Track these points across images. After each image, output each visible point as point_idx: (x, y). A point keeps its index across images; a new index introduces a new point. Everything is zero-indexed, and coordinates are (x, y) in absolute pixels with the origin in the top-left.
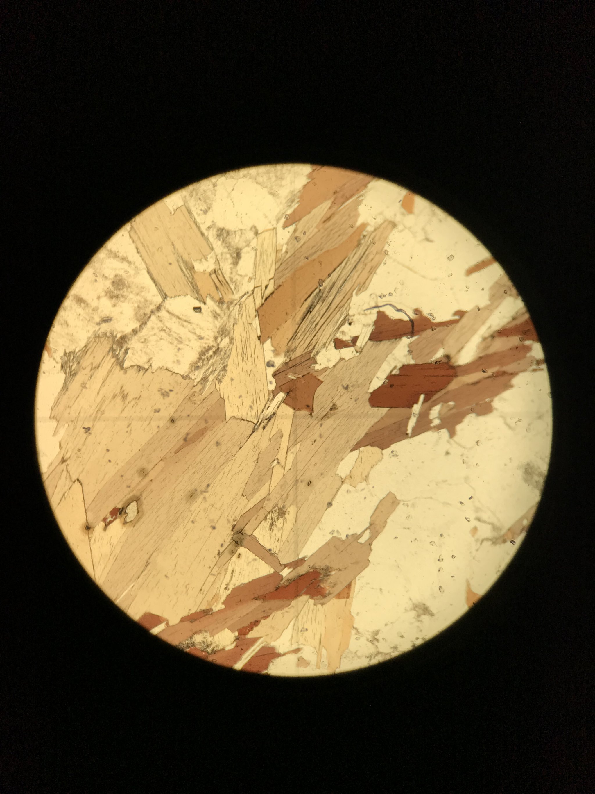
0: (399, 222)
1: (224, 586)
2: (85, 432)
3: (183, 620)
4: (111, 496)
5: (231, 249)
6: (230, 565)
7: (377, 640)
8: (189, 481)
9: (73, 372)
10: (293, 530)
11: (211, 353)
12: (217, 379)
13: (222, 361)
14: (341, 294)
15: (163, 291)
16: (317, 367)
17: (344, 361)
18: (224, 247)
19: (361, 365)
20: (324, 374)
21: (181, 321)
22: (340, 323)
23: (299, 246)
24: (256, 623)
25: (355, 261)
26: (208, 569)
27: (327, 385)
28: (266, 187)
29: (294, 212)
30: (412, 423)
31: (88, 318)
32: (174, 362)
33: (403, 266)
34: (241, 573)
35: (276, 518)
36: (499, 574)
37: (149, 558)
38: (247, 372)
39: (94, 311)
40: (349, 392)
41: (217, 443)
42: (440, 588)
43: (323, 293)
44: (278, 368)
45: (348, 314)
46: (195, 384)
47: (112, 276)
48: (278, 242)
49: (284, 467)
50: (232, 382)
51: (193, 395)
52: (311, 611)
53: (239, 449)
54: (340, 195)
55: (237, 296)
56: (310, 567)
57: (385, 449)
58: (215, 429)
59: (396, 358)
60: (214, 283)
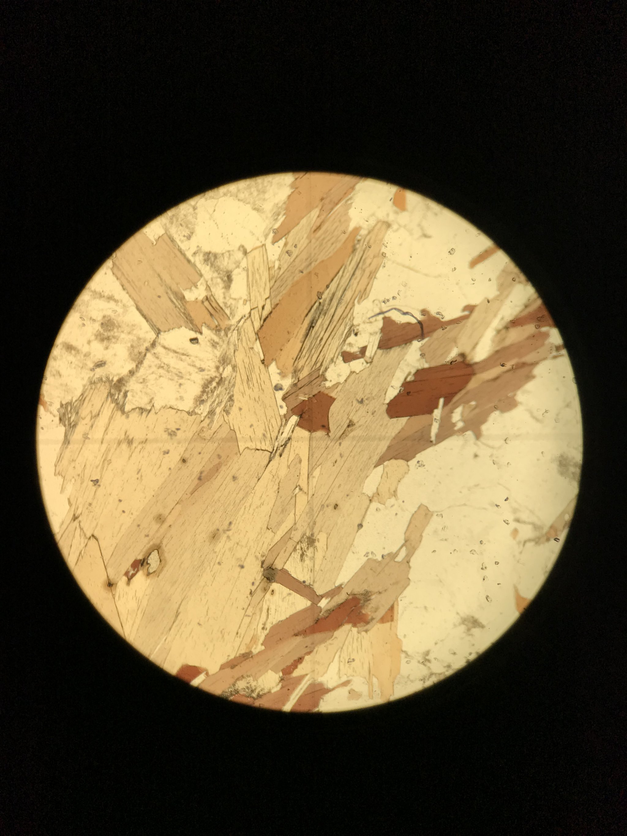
0: (393, 221)
1: (261, 626)
2: (93, 484)
3: (222, 667)
4: (130, 548)
5: (221, 272)
6: (264, 603)
7: (429, 661)
8: (210, 521)
9: (73, 424)
10: (325, 558)
11: (214, 384)
12: (224, 411)
13: (227, 392)
14: (343, 304)
15: (155, 326)
16: (328, 384)
17: (355, 374)
18: (214, 272)
19: (373, 375)
20: (336, 390)
21: (179, 355)
22: (346, 335)
23: (292, 260)
24: (300, 660)
25: (352, 268)
26: (242, 610)
27: (341, 401)
28: (248, 203)
29: (281, 225)
30: (435, 429)
31: (81, 365)
32: (177, 399)
33: (404, 266)
34: (277, 610)
35: (306, 548)
36: (547, 575)
37: (179, 608)
38: (255, 399)
39: (85, 357)
40: (365, 406)
41: (234, 477)
42: (487, 597)
43: (323, 306)
44: (286, 391)
45: (353, 324)
46: (202, 419)
47: (100, 318)
48: (269, 259)
49: (307, 494)
50: (241, 412)
51: (201, 431)
52: (355, 640)
53: (258, 481)
54: (327, 201)
55: (233, 321)
56: (349, 594)
57: (410, 460)
58: (230, 463)
59: (408, 363)
60: (208, 310)
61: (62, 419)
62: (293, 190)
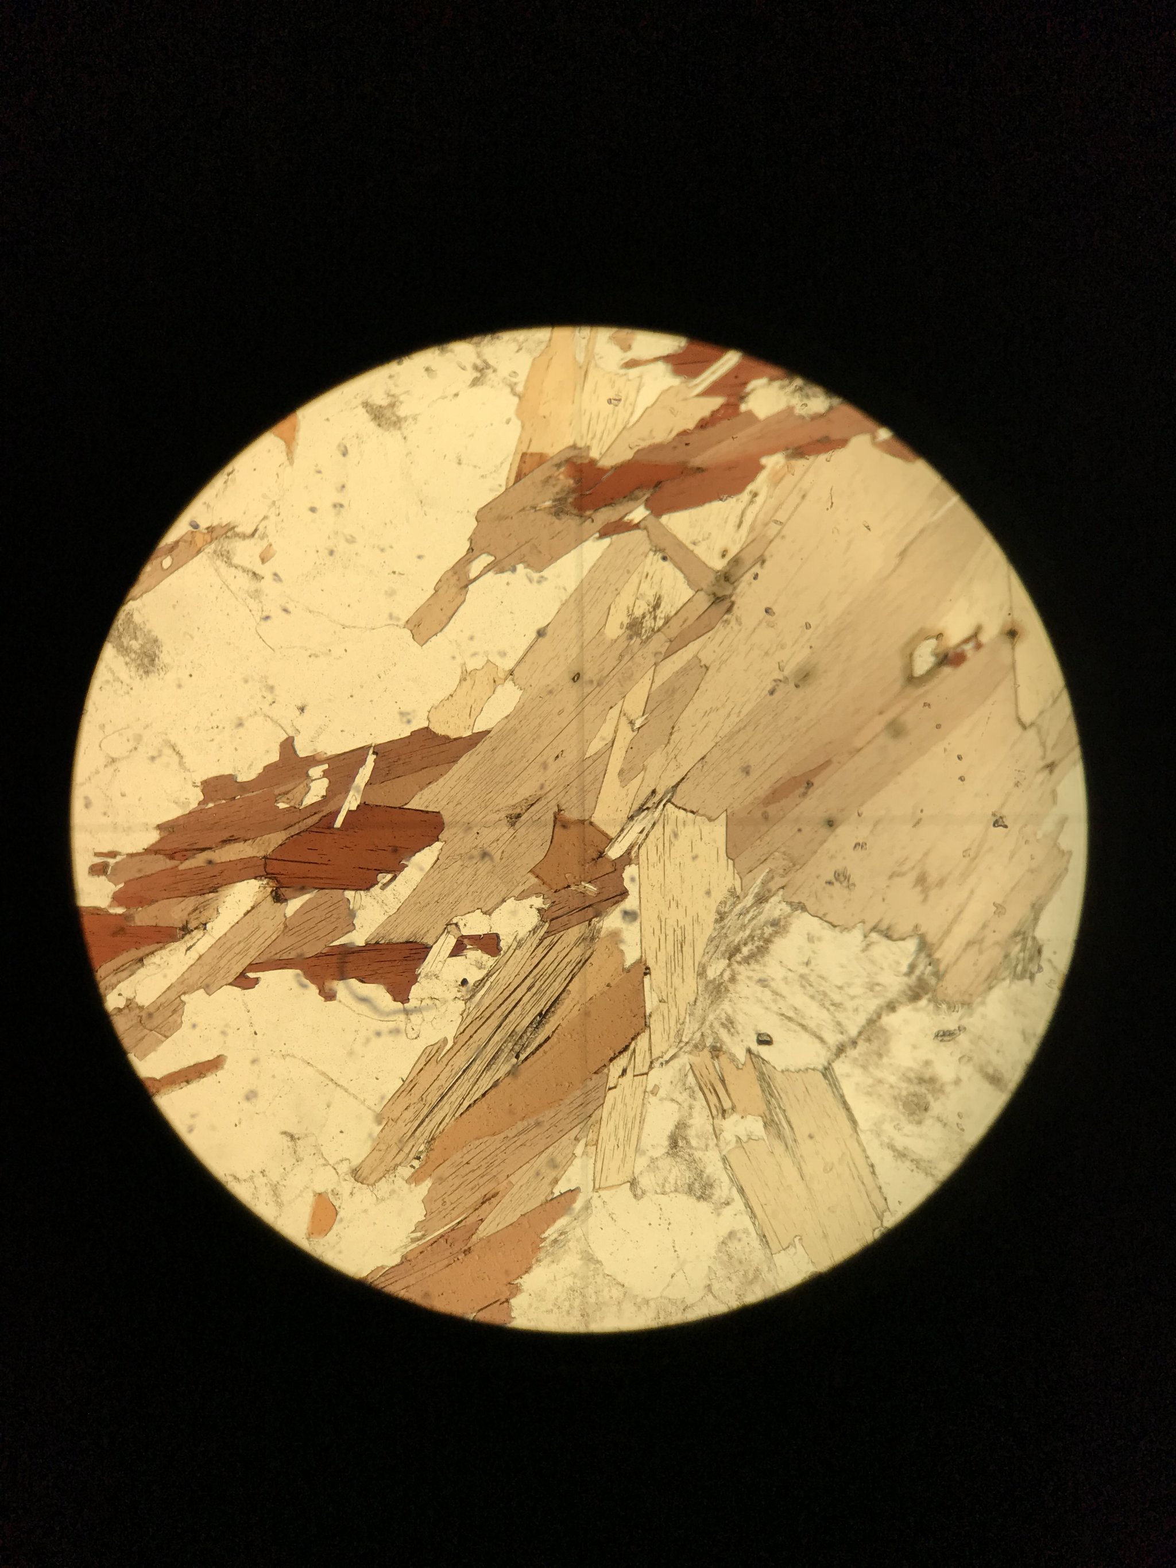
0: (345, 1180)
1: (760, 500)
2: (1004, 820)
3: (843, 443)
4: (962, 691)
5: (687, 1157)
6: (743, 539)
7: (476, 368)
8: (808, 705)
9: (1019, 938)
10: (617, 592)
11: (745, 951)
12: (738, 897)
13: (724, 931)
14: (475, 1045)
15: (830, 1084)
16: (538, 902)
17: (484, 910)
18: (701, 1161)
19: (451, 899)
20: (525, 887)
21: (800, 1020)
22: (483, 986)
23: (551, 1149)
24: (703, 424)
25: (442, 1108)
26: (787, 535)
27: (522, 865)
28: (607, 1276)
29: (554, 1222)
30: (365, 774)
31: (982, 1043)
32: (819, 939)
33: (346, 1091)
34: (723, 522)
35: (647, 618)
36: (228, 469)
37: (898, 565)
38: (677, 906)
39: (970, 1055)
40: (480, 846)
41: (748, 773)
42: (345, 454)
43: (512, 1050)
44: (616, 907)
45: (466, 1003)
46: (781, 892)
47: (929, 1122)
48: (592, 1160)
49: (623, 713)
50: (708, 887)
51: (788, 870)
52: (598, 436)
53: (705, 756)
54: (460, 1246)
55: (684, 1059)
56: (590, 520)
57: (422, 729)
58: (750, 799)
59: (381, 906)
60: (727, 1090)
61: (1036, 953)
62: (519, 1281)
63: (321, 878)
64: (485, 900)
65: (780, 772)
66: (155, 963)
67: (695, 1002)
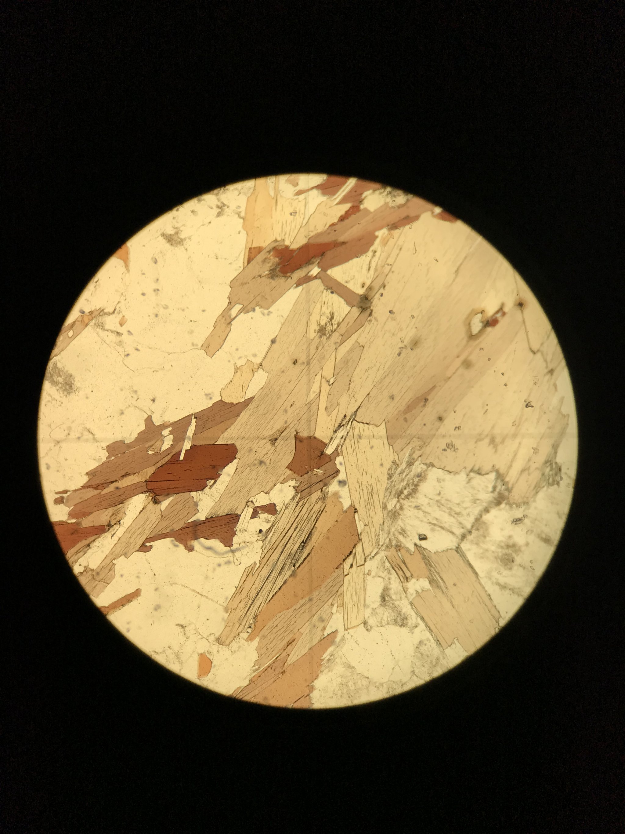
0: (214, 645)
1: (377, 254)
2: (531, 403)
3: (417, 218)
4: (499, 339)
5: (391, 605)
6: (372, 276)
7: (218, 207)
8: (419, 358)
9: (548, 464)
10: (310, 314)
11: (406, 492)
12: (398, 465)
13: (393, 483)
14: (271, 564)
15: (461, 556)
16: (293, 483)
17: (265, 492)
18: (399, 606)
19: (247, 488)
20: (285, 476)
21: (440, 525)
22: (271, 532)
23: (319, 612)
24: (342, 219)
25: (258, 599)
26: (395, 271)
27: (281, 465)
28: (358, 674)
29: (327, 650)
30: (191, 430)
31: (537, 522)
32: (444, 480)
33: (207, 598)
34: (360, 269)
35: (328, 325)
36: (95, 279)
37: (455, 278)
38: (366, 474)
39: (531, 529)
40: (258, 458)
41: (393, 399)
42: (156, 262)
43: (291, 563)
44: (335, 479)
45: (263, 542)
46: (420, 459)
47: (515, 568)
48: (342, 615)
49: (322, 377)
50: (381, 462)
51: (422, 447)
52: (288, 233)
53: (369, 393)
54: (279, 670)
55: (382, 554)
56: (290, 278)
57: (218, 401)
58: (396, 413)
59: (211, 498)
60: (407, 567)
61: (558, 470)
62: (313, 684)
63: (177, 488)
64: (265, 486)
65: (409, 396)
66: (96, 546)
67: (383, 523)
